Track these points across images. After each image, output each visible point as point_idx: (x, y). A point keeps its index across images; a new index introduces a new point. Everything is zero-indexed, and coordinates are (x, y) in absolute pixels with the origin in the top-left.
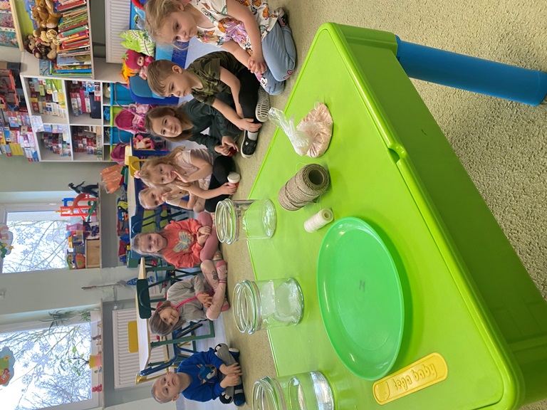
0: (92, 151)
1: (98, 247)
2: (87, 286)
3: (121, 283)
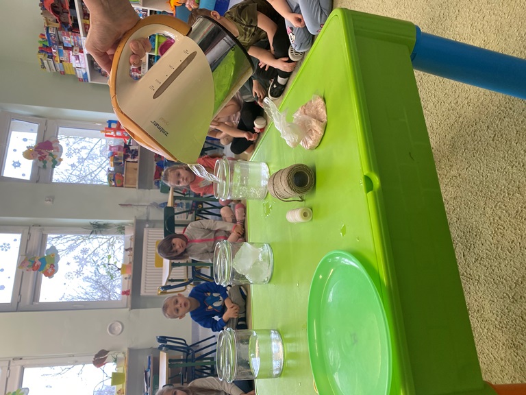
0: (137, 77)
1: (136, 169)
2: (123, 203)
3: (154, 204)
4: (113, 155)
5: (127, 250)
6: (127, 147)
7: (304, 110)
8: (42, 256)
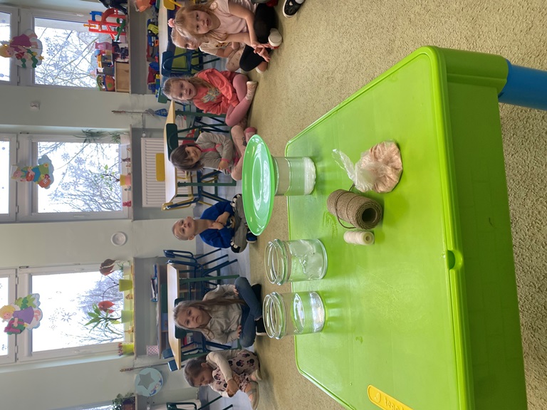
1: (127, 71)
2: (116, 110)
3: (150, 112)
4: (100, 53)
5: (124, 160)
6: (115, 45)
7: (375, 153)
8: (34, 166)
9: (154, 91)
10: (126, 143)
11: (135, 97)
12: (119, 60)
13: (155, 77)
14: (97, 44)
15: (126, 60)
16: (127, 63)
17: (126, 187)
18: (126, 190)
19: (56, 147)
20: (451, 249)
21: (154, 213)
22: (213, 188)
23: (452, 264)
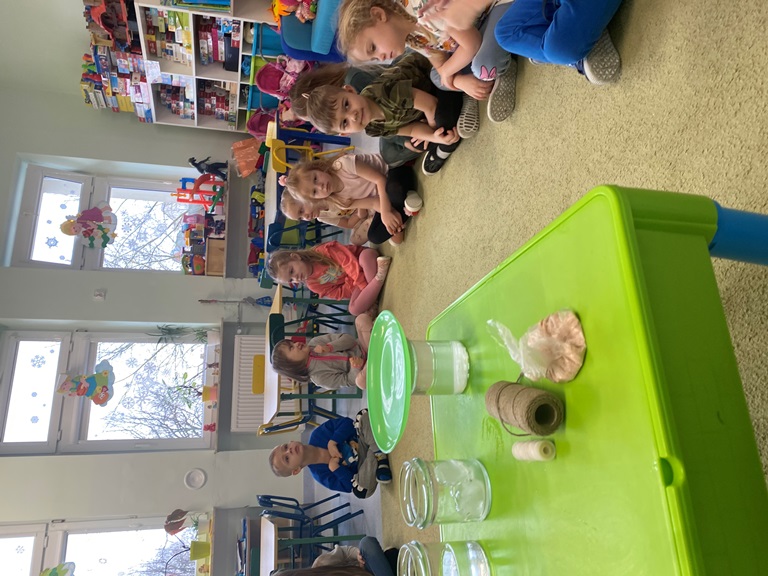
0: (222, 114)
1: (222, 250)
2: (205, 299)
3: (249, 300)
4: (189, 228)
5: (210, 366)
6: (209, 217)
7: (546, 327)
8: (90, 375)
9: (256, 274)
10: (215, 342)
11: (230, 281)
12: (212, 235)
13: (257, 256)
14: (186, 217)
15: (222, 236)
16: (223, 239)
17: (210, 403)
18: (209, 407)
19: (121, 350)
20: (665, 454)
21: (246, 441)
22: (330, 401)
23: (668, 479)
